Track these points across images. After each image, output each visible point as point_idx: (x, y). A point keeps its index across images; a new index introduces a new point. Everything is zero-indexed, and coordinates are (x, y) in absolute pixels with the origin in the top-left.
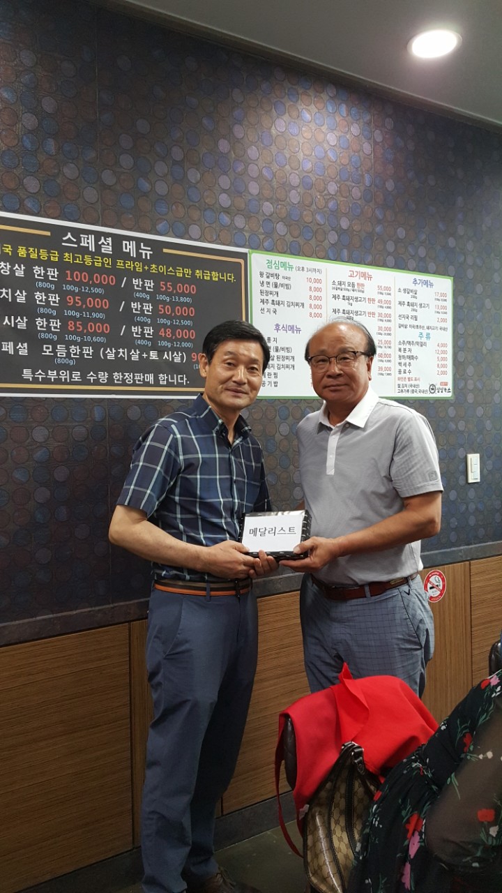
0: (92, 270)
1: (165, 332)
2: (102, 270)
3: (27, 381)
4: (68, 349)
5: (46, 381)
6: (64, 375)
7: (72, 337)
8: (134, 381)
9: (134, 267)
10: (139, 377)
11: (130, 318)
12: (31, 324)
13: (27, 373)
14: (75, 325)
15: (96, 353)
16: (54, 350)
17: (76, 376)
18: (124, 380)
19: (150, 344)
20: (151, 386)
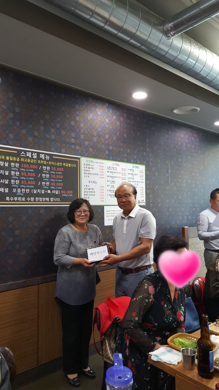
0: (30, 164)
1: (53, 184)
2: (33, 164)
3: (7, 201)
4: (21, 190)
5: (14, 201)
6: (20, 199)
7: (23, 186)
8: (42, 200)
9: (44, 163)
10: (44, 199)
11: (42, 179)
12: (10, 182)
13: (8, 198)
14: (24, 182)
15: (30, 191)
16: (17, 191)
17: (24, 199)
18: (39, 200)
19: (48, 188)
20: (48, 202)
